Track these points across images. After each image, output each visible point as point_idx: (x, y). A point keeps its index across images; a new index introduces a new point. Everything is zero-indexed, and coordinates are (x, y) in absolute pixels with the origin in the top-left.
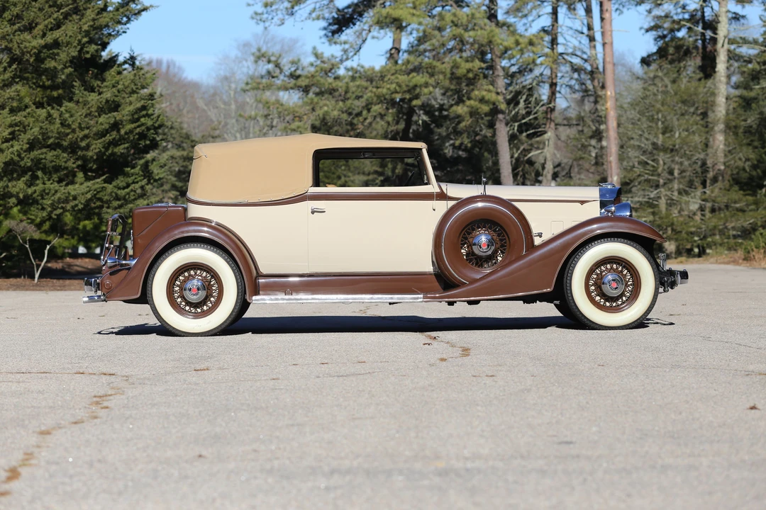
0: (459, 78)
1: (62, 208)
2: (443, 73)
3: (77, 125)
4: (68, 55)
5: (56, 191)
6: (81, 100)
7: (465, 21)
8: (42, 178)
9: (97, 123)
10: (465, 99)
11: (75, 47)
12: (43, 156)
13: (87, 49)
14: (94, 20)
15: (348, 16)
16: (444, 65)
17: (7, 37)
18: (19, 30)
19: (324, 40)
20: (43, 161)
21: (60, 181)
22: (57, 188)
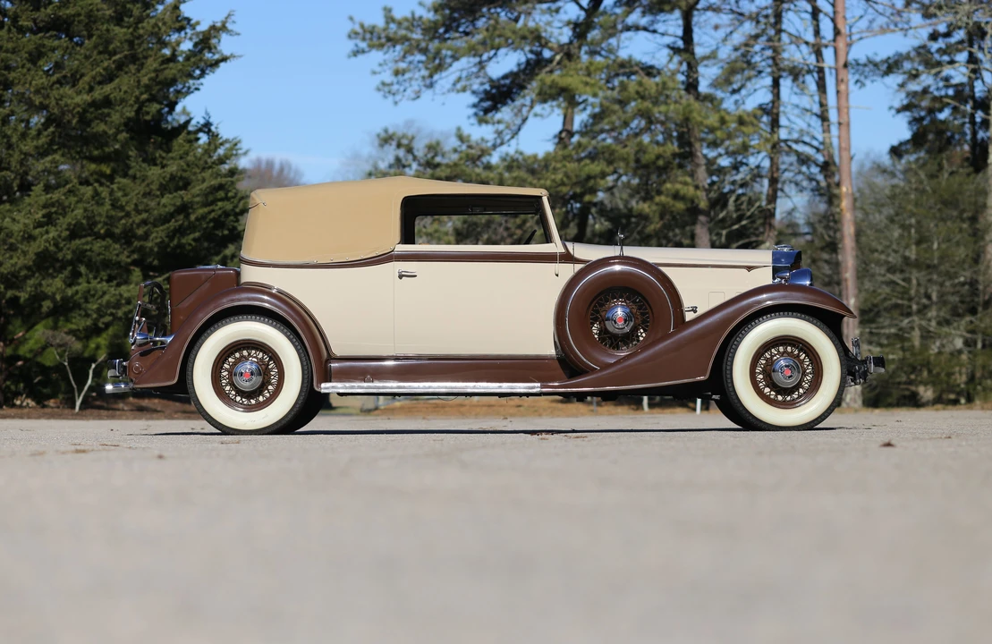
0: (646, 166)
1: (112, 314)
2: (625, 160)
3: (133, 206)
4: (121, 116)
5: (104, 293)
6: (138, 175)
7: (653, 91)
8: (87, 275)
9: (159, 204)
10: (653, 193)
11: (132, 106)
12: (88, 247)
13: (147, 109)
14: (156, 71)
15: (505, 89)
16: (627, 149)
17: (43, 91)
18: (58, 82)
19: (473, 120)
20: (88, 253)
21: (110, 280)
22: (105, 289)
